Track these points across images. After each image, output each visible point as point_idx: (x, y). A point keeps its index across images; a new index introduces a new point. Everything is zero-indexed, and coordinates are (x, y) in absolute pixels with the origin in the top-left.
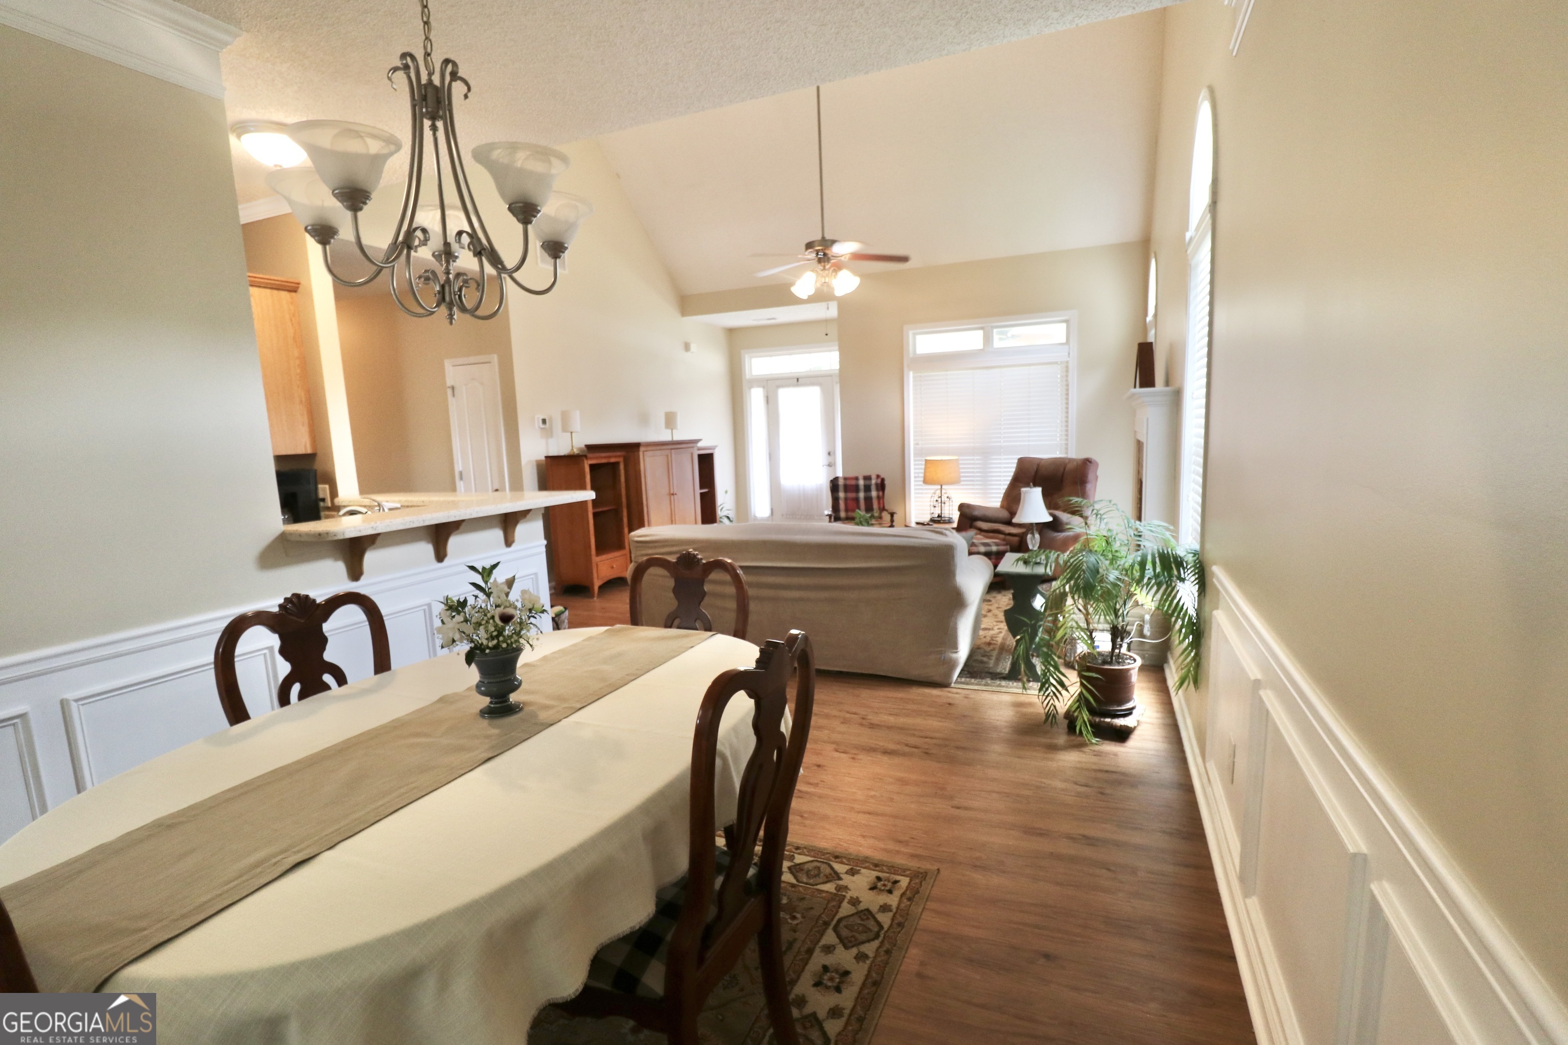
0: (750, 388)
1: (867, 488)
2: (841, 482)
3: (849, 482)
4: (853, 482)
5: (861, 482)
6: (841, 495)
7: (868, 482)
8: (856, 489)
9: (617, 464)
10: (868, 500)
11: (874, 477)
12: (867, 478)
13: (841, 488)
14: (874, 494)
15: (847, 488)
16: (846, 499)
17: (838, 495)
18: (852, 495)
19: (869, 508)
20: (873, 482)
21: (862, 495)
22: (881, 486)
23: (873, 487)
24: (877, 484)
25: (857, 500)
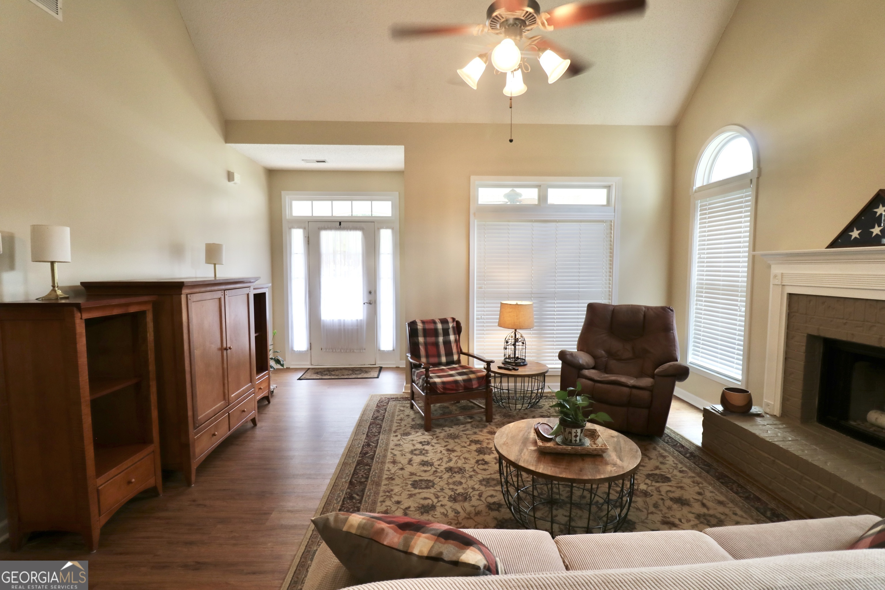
0: (290, 229)
1: (446, 333)
2: (420, 326)
3: (428, 326)
4: (432, 326)
5: (440, 326)
6: (421, 340)
7: (445, 326)
8: (435, 333)
9: (143, 313)
10: (447, 343)
11: (450, 320)
12: (444, 321)
13: (420, 333)
14: (452, 338)
15: (426, 333)
16: (426, 344)
17: (418, 340)
18: (431, 340)
19: (449, 353)
20: (451, 325)
21: (441, 339)
22: (458, 329)
23: (451, 331)
24: (453, 327)
25: (437, 344)
